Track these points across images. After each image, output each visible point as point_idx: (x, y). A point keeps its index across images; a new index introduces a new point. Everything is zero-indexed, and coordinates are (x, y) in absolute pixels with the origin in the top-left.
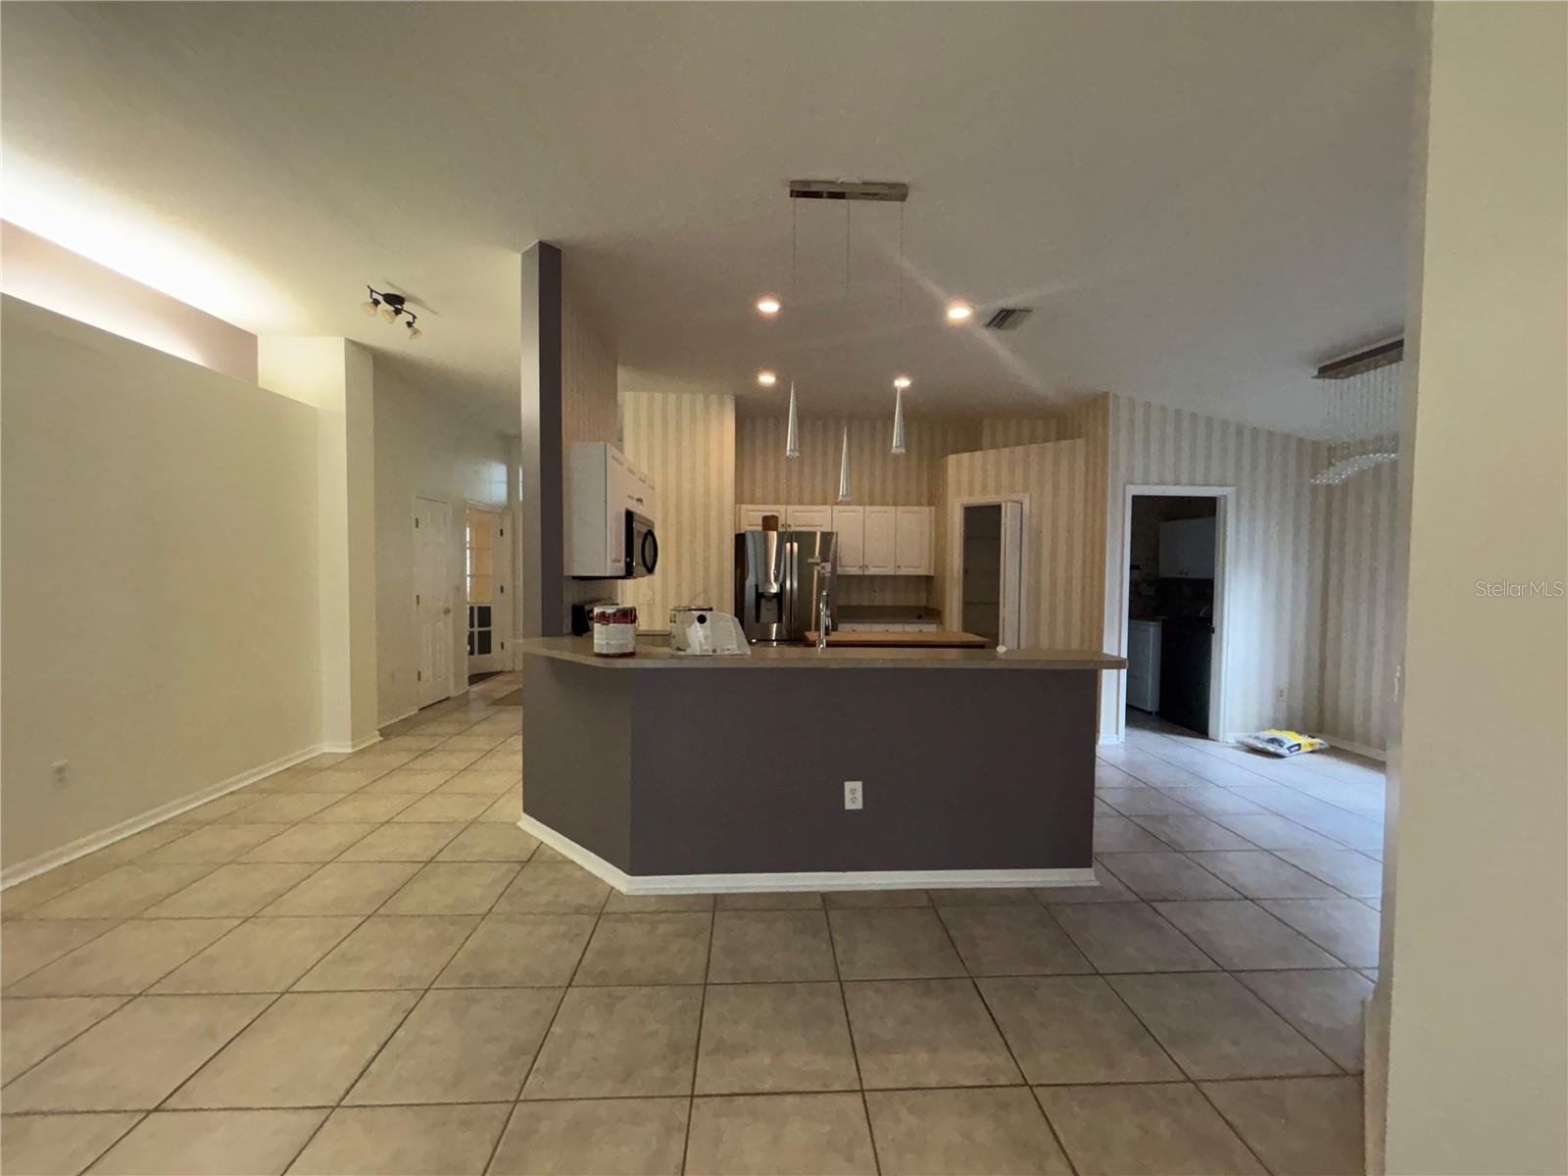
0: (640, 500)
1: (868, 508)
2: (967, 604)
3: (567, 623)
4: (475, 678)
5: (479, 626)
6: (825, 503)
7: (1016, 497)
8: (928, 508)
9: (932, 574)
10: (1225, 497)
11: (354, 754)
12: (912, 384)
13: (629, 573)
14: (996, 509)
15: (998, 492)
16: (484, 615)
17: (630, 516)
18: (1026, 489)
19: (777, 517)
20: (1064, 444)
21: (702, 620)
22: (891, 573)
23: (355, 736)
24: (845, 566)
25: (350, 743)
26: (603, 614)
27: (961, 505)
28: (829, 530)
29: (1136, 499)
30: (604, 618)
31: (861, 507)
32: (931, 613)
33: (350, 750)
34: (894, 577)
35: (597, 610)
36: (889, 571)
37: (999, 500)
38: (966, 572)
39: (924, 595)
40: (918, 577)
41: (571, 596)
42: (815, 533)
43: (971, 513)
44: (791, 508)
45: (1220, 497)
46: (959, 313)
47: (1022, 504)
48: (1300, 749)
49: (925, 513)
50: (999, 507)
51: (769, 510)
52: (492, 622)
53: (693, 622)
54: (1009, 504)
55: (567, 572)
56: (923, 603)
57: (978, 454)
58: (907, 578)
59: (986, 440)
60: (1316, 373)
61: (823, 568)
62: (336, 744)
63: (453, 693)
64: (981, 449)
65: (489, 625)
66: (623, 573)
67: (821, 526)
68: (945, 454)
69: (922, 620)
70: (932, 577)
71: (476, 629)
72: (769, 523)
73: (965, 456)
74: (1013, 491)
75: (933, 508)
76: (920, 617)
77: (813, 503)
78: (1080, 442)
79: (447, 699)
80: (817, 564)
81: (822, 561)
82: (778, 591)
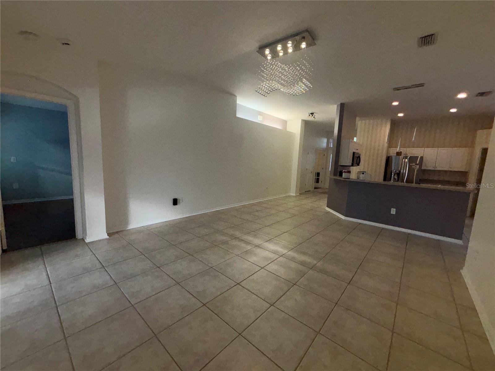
0: (357, 150)
1: (439, 149)
3: (338, 174)
4: (315, 188)
5: (317, 177)
6: (422, 147)
9: (465, 170)
11: (295, 196)
13: (352, 165)
16: (318, 174)
17: (354, 153)
19: (402, 152)
21: (363, 174)
22: (448, 170)
23: (296, 193)
24: (427, 167)
26: (345, 171)
27: (481, 147)
28: (422, 156)
30: (345, 172)
31: (437, 148)
33: (295, 195)
35: (344, 171)
41: (339, 170)
42: (418, 157)
44: (408, 149)
46: (462, 96)
51: (400, 149)
52: (320, 176)
53: (361, 174)
55: (339, 164)
58: (455, 172)
62: (293, 193)
63: (311, 189)
65: (319, 177)
66: (351, 165)
67: (420, 155)
70: (467, 172)
71: (316, 177)
72: (399, 154)
75: (469, 149)
77: (418, 147)
79: (310, 191)
80: (414, 166)
81: (416, 165)
82: (399, 172)
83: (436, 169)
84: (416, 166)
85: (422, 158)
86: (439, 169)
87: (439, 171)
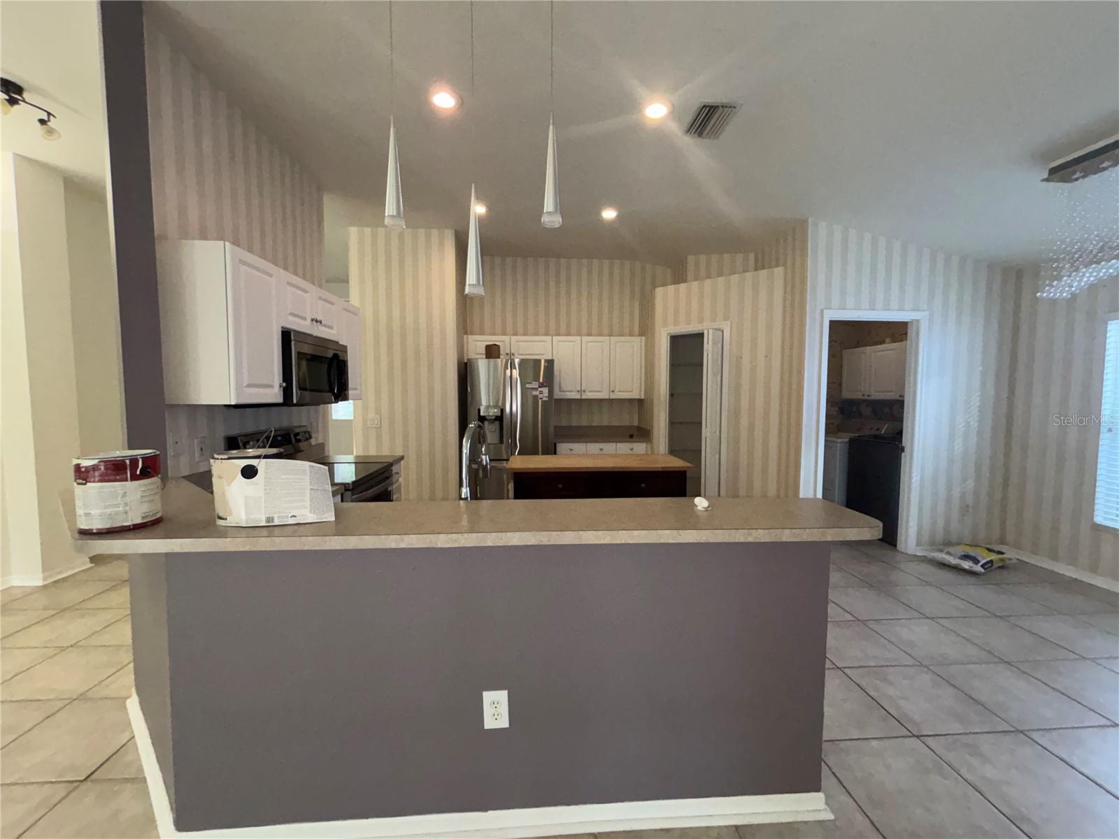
0: (319, 321)
1: (585, 339)
2: (673, 424)
6: (546, 334)
7: (716, 325)
8: (639, 338)
9: (643, 398)
10: (918, 321)
11: (45, 587)
12: (618, 216)
14: (700, 336)
15: (701, 321)
18: (726, 318)
19: (498, 346)
20: (763, 273)
21: (249, 472)
22: (607, 397)
24: (564, 391)
25: (41, 575)
27: (668, 334)
28: (551, 358)
29: (833, 324)
30: (80, 475)
31: (579, 338)
32: (641, 433)
33: (40, 583)
34: (611, 401)
36: (604, 395)
37: (701, 328)
38: (672, 395)
39: (636, 416)
40: (631, 401)
42: (540, 360)
43: (676, 340)
44: (514, 338)
45: (912, 322)
46: (656, 111)
47: (723, 331)
48: (992, 565)
49: (637, 343)
50: (703, 334)
51: (491, 340)
53: (235, 477)
54: (711, 331)
56: (636, 424)
57: (683, 286)
58: (621, 401)
59: (690, 275)
60: (1046, 175)
61: (541, 392)
64: (685, 281)
66: (280, 400)
67: (543, 355)
68: (654, 286)
69: (634, 440)
70: (643, 400)
72: (492, 352)
73: (671, 288)
74: (713, 320)
75: (643, 338)
76: (631, 436)
77: (537, 334)
78: (779, 271)
80: (535, 389)
81: (540, 387)
82: (499, 414)
83: (584, 397)
84: (540, 389)
85: (550, 363)
86: (589, 395)
87: (590, 402)
